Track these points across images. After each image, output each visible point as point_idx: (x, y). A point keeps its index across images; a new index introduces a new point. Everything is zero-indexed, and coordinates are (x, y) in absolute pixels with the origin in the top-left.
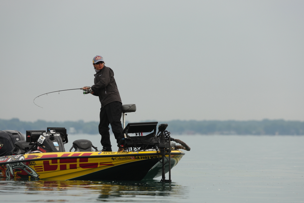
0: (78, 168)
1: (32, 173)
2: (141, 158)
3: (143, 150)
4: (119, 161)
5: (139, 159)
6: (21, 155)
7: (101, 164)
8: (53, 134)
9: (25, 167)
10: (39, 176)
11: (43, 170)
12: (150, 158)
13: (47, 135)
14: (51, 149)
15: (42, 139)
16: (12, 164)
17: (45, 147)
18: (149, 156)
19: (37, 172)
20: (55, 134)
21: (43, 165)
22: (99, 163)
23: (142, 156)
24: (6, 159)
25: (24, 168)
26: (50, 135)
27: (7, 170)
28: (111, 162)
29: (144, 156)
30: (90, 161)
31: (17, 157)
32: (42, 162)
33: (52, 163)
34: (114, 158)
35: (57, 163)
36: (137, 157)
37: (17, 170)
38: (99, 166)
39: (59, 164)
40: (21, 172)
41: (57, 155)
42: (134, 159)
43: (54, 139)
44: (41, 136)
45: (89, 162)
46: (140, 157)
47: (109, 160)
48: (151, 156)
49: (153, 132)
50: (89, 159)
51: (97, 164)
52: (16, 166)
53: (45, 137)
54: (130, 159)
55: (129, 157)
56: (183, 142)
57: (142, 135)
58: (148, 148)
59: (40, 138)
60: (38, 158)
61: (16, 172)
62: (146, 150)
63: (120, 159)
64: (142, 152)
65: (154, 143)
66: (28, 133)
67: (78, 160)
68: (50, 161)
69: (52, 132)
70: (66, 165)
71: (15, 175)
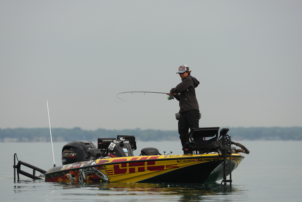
0: (146, 170)
1: (103, 177)
2: (204, 161)
3: (206, 153)
4: (184, 163)
5: (203, 161)
6: (92, 160)
7: (167, 166)
8: (122, 141)
9: (97, 171)
10: (110, 179)
11: (114, 173)
12: (212, 161)
13: (117, 142)
14: (120, 154)
15: (112, 146)
16: (84, 169)
17: (115, 153)
18: (212, 158)
19: (108, 176)
20: (124, 141)
21: (113, 169)
22: (165, 166)
23: (205, 159)
24: (79, 164)
25: (95, 172)
26: (120, 142)
27: (80, 175)
28: (177, 165)
29: (207, 159)
30: (157, 164)
31: (90, 162)
32: (112, 166)
33: (122, 166)
34: (179, 160)
35: (126, 167)
36: (200, 159)
37: (89, 175)
38: (165, 168)
39: (128, 168)
40: (93, 176)
41: (126, 159)
42: (198, 161)
43: (124, 146)
44: (112, 143)
46: (203, 159)
47: (175, 162)
49: (215, 136)
50: (156, 162)
51: (163, 166)
52: (88, 171)
53: (115, 144)
54: (194, 161)
55: (193, 159)
56: (242, 146)
57: (205, 139)
58: (210, 152)
59: (111, 145)
60: (109, 162)
61: (89, 176)
62: (209, 153)
63: (185, 161)
64: (205, 155)
65: (216, 146)
66: (100, 140)
67: (146, 163)
68: (120, 165)
69: (121, 139)
70: (134, 168)
71: (87, 180)
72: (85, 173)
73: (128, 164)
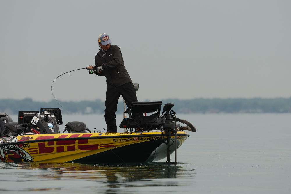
0: (76, 149)
1: (26, 156)
2: (145, 140)
3: (146, 131)
4: (121, 142)
5: (143, 140)
6: (13, 137)
7: (101, 145)
8: (47, 115)
9: (18, 149)
10: (33, 158)
11: (38, 152)
12: (154, 140)
13: (41, 116)
14: (45, 130)
16: (3, 146)
17: (38, 128)
18: (153, 137)
19: (32, 155)
20: (49, 115)
21: (38, 147)
22: (99, 144)
23: (146, 137)
26: (44, 116)
28: (113, 144)
29: (148, 137)
30: (90, 142)
31: (9, 139)
32: (37, 144)
33: (48, 145)
34: (116, 139)
35: (53, 145)
36: (140, 138)
37: (8, 153)
38: (99, 147)
39: (55, 146)
40: (13, 155)
41: (53, 136)
42: (137, 140)
43: (49, 120)
44: (35, 117)
45: (89, 144)
46: (143, 138)
47: (111, 141)
48: (155, 137)
49: (157, 112)
50: (89, 140)
51: (97, 145)
52: (7, 148)
53: (38, 118)
54: (134, 140)
55: (132, 138)
56: (189, 123)
57: (145, 115)
58: (151, 129)
59: (33, 119)
60: (32, 139)
61: (8, 155)
62: (150, 131)
63: (122, 140)
64: (145, 133)
65: (158, 123)
66: (21, 114)
67: (77, 141)
68: (46, 143)
69: (46, 112)
70: (63, 147)
71: (6, 158)
72: (4, 151)
73: (55, 142)
